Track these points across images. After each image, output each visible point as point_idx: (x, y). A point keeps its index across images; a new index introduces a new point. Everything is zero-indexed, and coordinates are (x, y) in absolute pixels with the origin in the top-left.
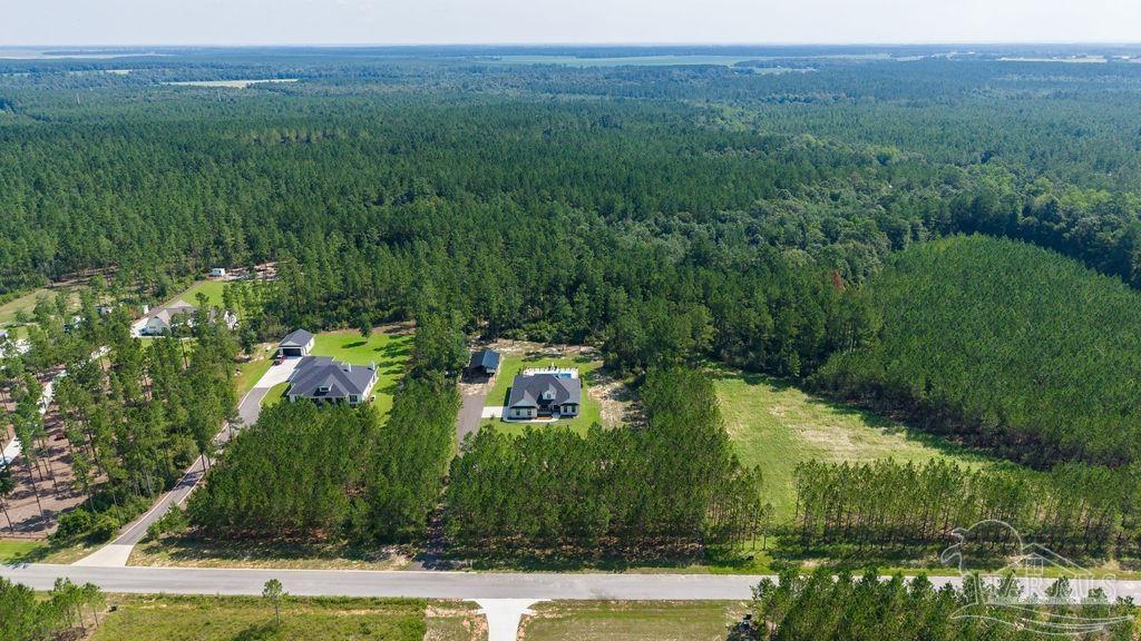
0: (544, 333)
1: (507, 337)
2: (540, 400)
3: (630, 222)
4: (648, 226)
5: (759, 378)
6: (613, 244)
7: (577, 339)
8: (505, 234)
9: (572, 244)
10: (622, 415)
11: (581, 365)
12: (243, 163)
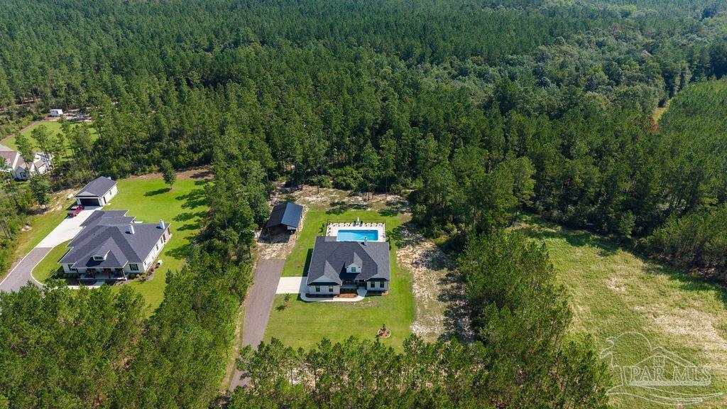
0: (350, 181)
1: (312, 184)
2: (344, 275)
3: (428, 65)
4: (445, 69)
5: (581, 236)
6: (416, 86)
7: (383, 187)
8: (315, 77)
9: (376, 85)
10: (438, 289)
11: (388, 219)
12: (104, 18)
